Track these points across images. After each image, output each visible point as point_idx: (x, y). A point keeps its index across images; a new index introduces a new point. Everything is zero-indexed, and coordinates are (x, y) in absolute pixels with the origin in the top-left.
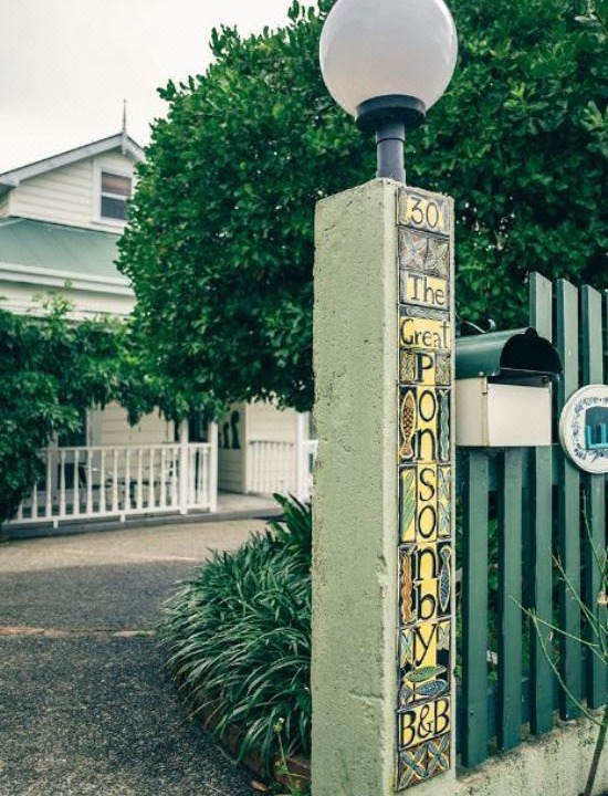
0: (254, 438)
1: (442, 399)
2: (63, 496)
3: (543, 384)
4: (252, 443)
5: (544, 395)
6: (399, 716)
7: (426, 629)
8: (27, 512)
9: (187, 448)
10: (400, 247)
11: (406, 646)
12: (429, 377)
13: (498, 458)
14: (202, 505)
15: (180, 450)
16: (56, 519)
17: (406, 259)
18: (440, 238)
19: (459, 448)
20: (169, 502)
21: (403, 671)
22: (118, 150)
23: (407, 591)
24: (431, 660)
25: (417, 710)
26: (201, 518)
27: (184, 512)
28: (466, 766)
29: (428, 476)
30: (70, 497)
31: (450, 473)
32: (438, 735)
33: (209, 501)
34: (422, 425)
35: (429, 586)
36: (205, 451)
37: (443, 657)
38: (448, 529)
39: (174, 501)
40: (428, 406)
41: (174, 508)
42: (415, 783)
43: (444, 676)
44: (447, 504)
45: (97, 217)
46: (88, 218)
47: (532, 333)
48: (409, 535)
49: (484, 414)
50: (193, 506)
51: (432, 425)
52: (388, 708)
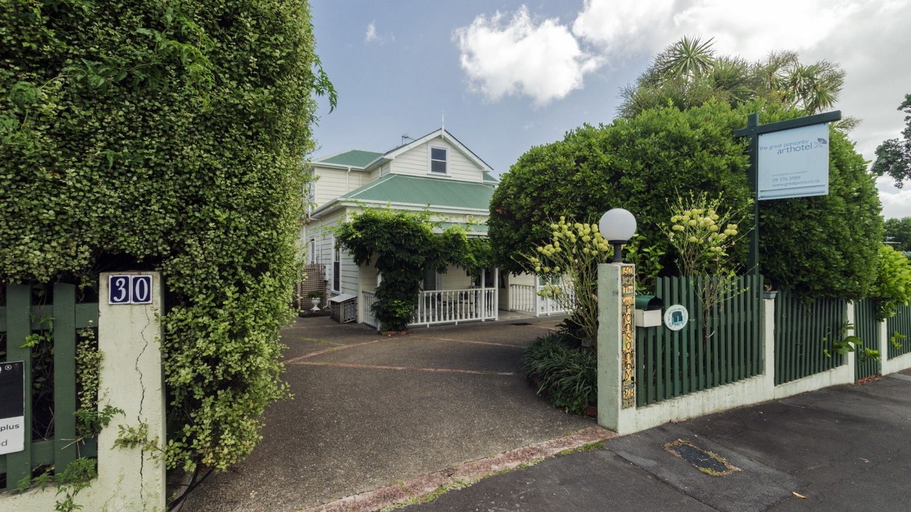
0: (512, 283)
1: (632, 316)
2: (425, 313)
3: (659, 309)
4: (512, 285)
5: (659, 312)
6: (622, 392)
7: (628, 371)
8: (416, 321)
9: (483, 289)
10: (622, 280)
11: (624, 375)
12: (629, 310)
13: (647, 329)
14: (492, 317)
15: (481, 291)
16: (428, 323)
17: (624, 282)
18: (631, 276)
19: (636, 327)
20: (476, 316)
21: (623, 381)
22: (440, 137)
23: (624, 363)
24: (630, 379)
25: (627, 390)
26: (490, 324)
27: (483, 320)
28: (638, 406)
29: (629, 335)
30: (428, 311)
31: (634, 334)
32: (631, 398)
33: (495, 316)
34: (627, 323)
35: (629, 361)
36: (493, 291)
37: (632, 378)
38: (634, 347)
39: (479, 316)
40: (629, 318)
41: (479, 318)
42: (626, 408)
43: (633, 383)
44: (633, 341)
45: (430, 172)
46: (426, 173)
47: (656, 297)
48: (624, 349)
49: (643, 317)
50: (487, 318)
51: (630, 322)
52: (620, 389)
